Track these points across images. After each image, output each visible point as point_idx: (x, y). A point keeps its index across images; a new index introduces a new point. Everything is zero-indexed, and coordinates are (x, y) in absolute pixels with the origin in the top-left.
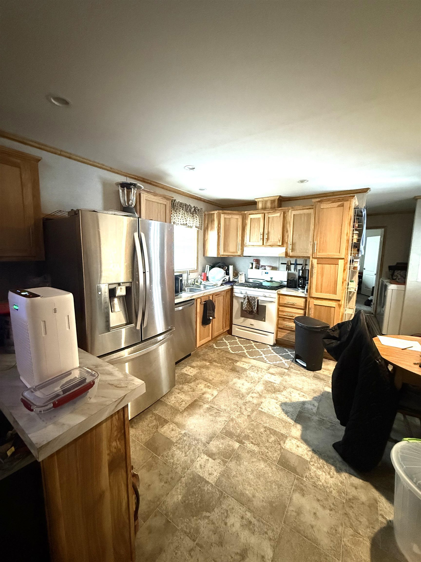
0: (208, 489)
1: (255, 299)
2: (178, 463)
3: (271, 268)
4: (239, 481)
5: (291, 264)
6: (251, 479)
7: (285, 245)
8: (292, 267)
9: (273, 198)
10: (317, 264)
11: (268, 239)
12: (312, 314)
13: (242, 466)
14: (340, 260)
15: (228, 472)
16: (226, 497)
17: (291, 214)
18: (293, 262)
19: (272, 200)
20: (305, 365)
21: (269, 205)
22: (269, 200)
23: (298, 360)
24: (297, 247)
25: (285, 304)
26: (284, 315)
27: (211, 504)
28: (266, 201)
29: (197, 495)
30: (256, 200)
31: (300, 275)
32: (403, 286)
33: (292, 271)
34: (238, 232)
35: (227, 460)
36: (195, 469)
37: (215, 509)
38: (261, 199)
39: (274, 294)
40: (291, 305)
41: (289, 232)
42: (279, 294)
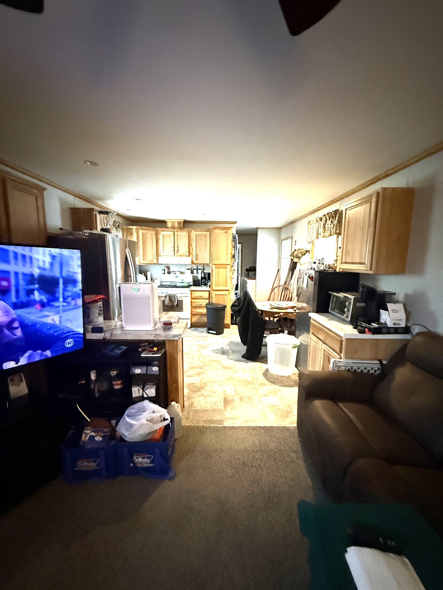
1: (175, 296)
3: (180, 273)
5: (194, 269)
7: (191, 256)
8: (195, 271)
9: (179, 221)
10: (215, 268)
11: (178, 251)
12: (214, 301)
14: (228, 266)
17: (194, 234)
18: (195, 268)
19: (178, 222)
20: (215, 332)
21: (176, 225)
22: (177, 221)
23: (210, 331)
24: (200, 257)
25: (196, 297)
26: (196, 305)
28: (174, 222)
30: (166, 220)
31: (203, 276)
32: (255, 281)
33: (195, 274)
34: (153, 244)
38: (171, 220)
39: (187, 290)
40: (200, 297)
41: (193, 246)
42: (191, 291)
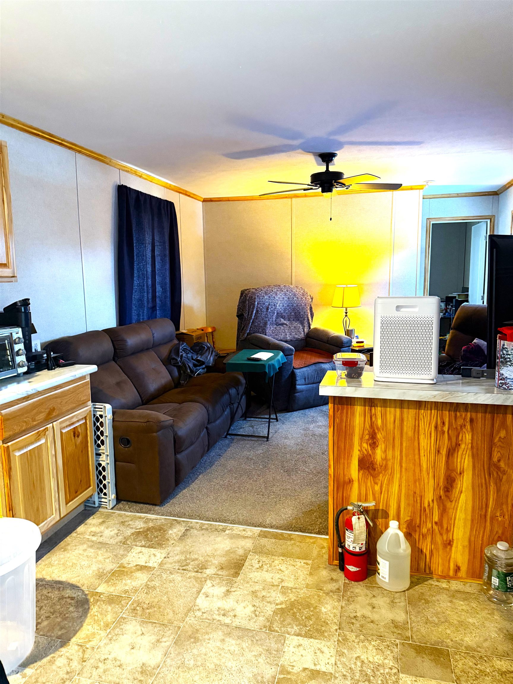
0: (293, 628)
2: (361, 644)
4: (249, 651)
6: (230, 660)
13: (251, 675)
15: (272, 658)
16: (262, 627)
27: (279, 616)
29: (304, 618)
35: (282, 676)
36: (329, 644)
37: (272, 613)
